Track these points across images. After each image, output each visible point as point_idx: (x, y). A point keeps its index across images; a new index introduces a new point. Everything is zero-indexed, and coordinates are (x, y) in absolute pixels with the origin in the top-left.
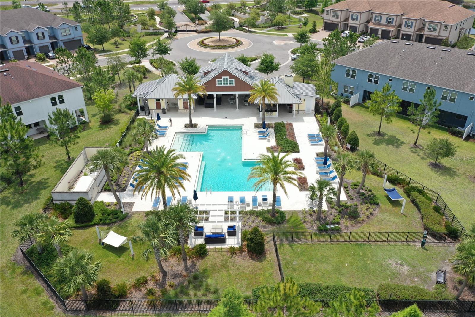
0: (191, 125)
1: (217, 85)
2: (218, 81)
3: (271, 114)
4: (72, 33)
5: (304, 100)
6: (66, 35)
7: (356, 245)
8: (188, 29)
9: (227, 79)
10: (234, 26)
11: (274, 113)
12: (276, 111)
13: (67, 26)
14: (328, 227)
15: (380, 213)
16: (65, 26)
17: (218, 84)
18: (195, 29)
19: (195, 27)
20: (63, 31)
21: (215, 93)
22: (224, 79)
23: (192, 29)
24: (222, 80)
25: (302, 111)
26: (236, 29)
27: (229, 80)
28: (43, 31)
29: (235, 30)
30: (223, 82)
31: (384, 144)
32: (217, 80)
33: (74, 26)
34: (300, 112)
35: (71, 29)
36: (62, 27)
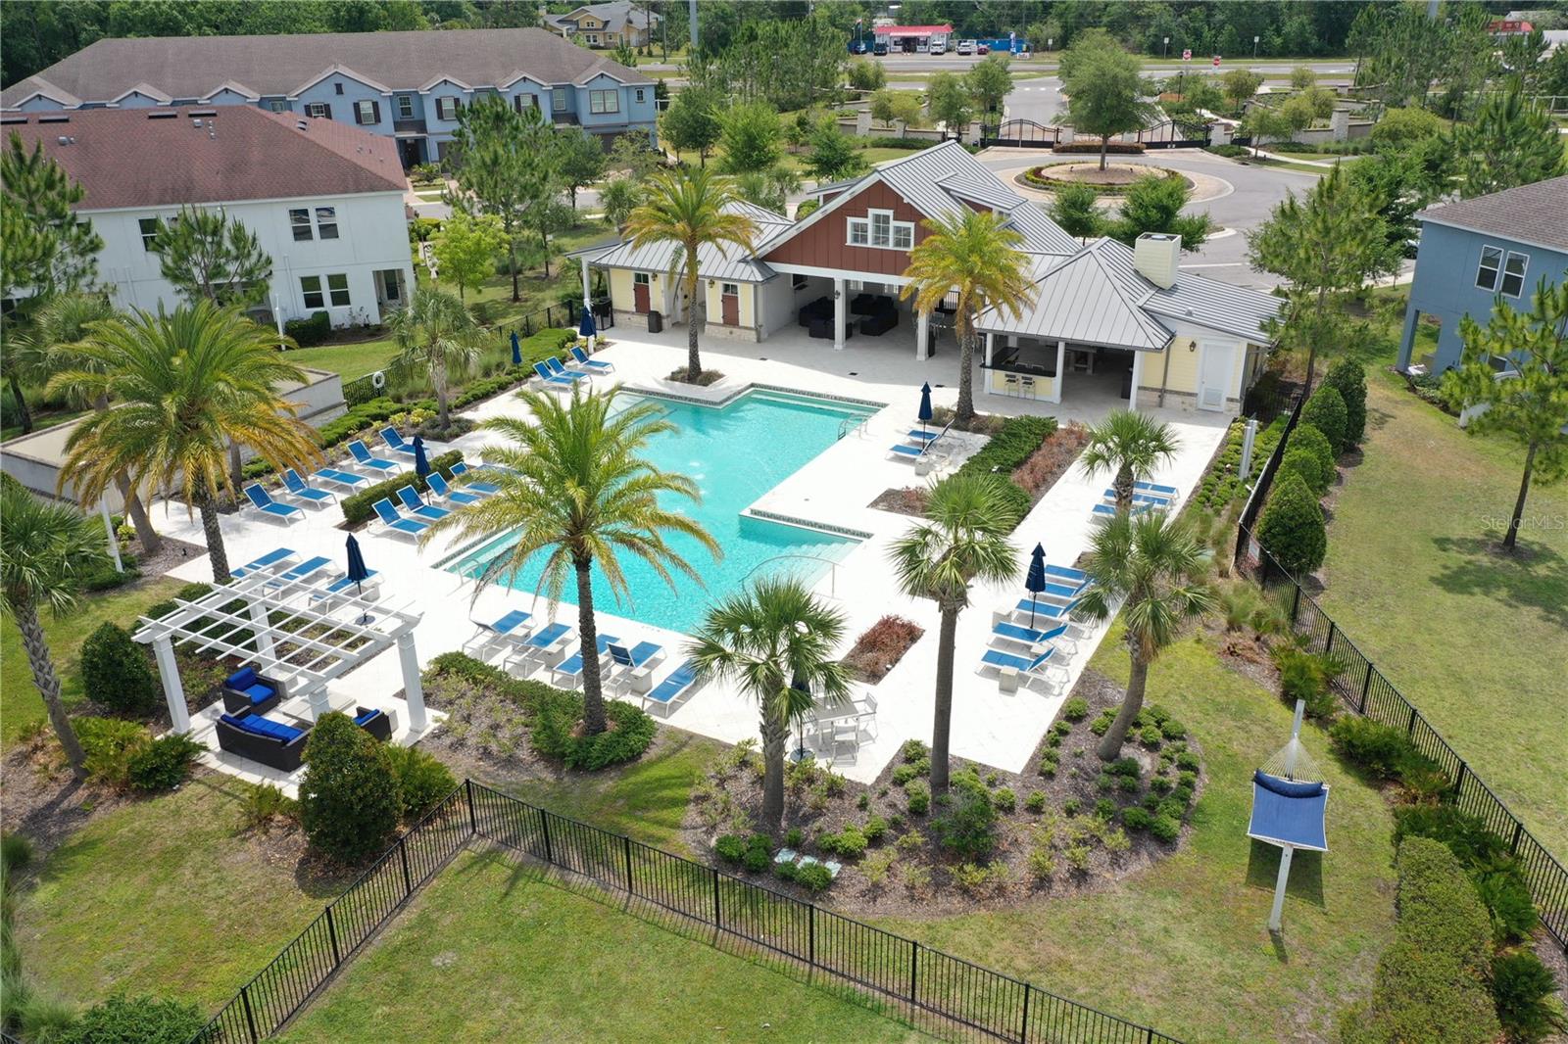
0: (694, 374)
1: (849, 242)
2: (856, 226)
3: (1028, 382)
4: (623, 106)
5: (1193, 345)
6: (605, 113)
7: (829, 993)
8: (1026, 137)
9: (886, 219)
10: (1209, 142)
11: (1041, 381)
12: (1053, 374)
13: (614, 85)
14: (784, 857)
15: (1137, 884)
16: (605, 84)
17: (855, 239)
18: (1050, 138)
19: (1050, 131)
20: (597, 99)
21: (838, 276)
22: (877, 218)
23: (1038, 137)
24: (869, 221)
25: (1179, 399)
26: (1216, 151)
27: (893, 224)
28: (536, 91)
29: (1206, 155)
30: (870, 235)
31: (1503, 593)
32: (850, 220)
33: (636, 87)
34: (1169, 399)
35: (623, 95)
36: (593, 86)
